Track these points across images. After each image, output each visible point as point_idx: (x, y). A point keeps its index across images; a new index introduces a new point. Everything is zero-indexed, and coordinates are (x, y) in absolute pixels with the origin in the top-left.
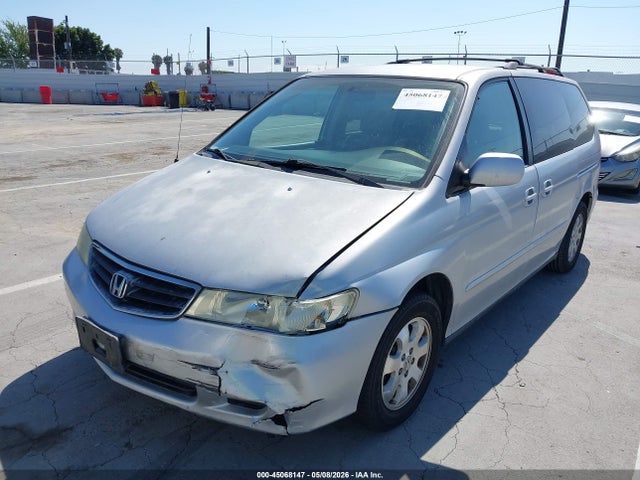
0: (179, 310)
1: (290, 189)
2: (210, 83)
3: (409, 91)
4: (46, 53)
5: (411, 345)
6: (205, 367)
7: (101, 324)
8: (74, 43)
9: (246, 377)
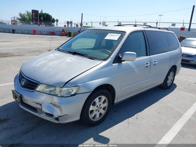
0: (35, 89)
1: (71, 59)
2: (80, 30)
3: (110, 34)
4: (36, 20)
5: (100, 103)
6: (39, 104)
7: (17, 91)
8: (44, 18)
9: (48, 107)
